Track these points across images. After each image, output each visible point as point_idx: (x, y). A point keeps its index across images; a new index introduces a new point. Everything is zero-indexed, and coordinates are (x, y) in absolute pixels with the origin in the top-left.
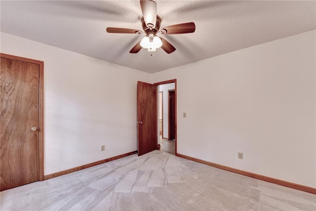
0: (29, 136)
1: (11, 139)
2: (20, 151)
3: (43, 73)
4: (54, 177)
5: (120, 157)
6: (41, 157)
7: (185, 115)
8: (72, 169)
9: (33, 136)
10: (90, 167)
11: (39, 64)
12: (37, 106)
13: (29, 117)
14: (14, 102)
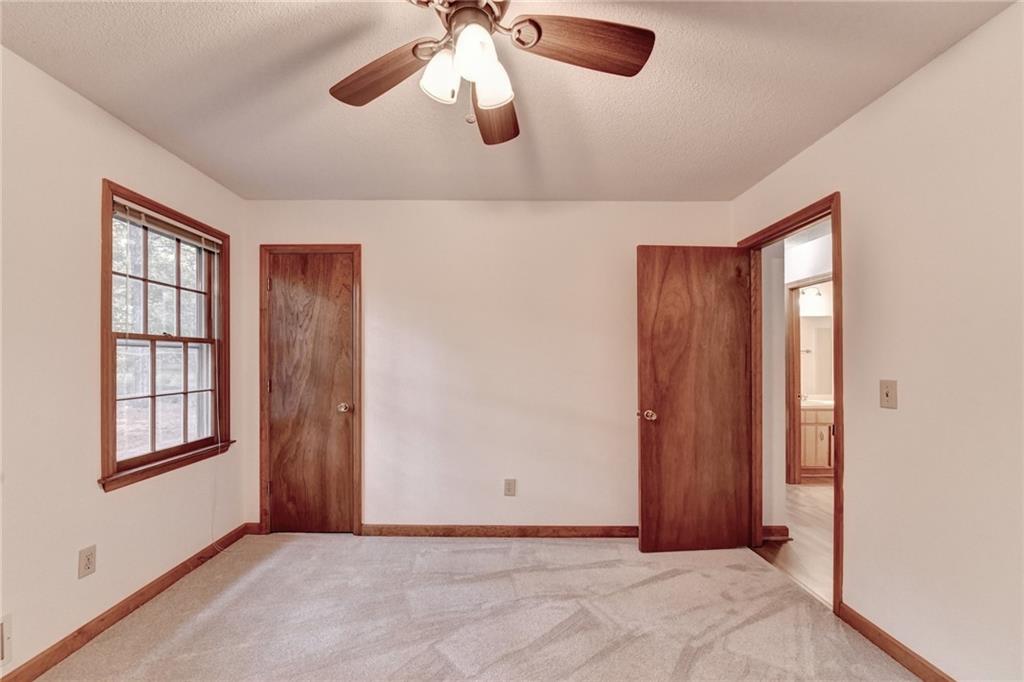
0: (336, 423)
1: (307, 425)
2: (322, 454)
3: (359, 273)
4: (380, 535)
5: (574, 533)
6: (356, 478)
7: (888, 395)
8: (422, 527)
9: (342, 423)
10: (469, 536)
11: (353, 253)
12: (350, 353)
13: (336, 380)
14: (311, 346)
